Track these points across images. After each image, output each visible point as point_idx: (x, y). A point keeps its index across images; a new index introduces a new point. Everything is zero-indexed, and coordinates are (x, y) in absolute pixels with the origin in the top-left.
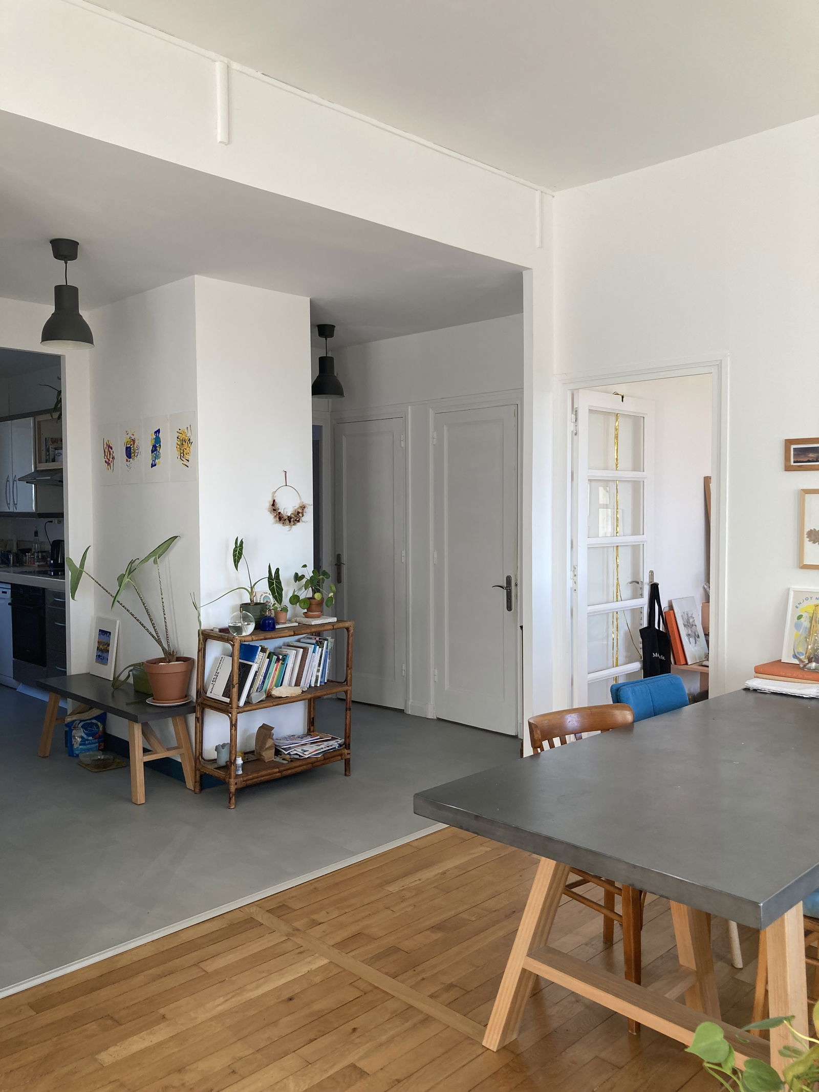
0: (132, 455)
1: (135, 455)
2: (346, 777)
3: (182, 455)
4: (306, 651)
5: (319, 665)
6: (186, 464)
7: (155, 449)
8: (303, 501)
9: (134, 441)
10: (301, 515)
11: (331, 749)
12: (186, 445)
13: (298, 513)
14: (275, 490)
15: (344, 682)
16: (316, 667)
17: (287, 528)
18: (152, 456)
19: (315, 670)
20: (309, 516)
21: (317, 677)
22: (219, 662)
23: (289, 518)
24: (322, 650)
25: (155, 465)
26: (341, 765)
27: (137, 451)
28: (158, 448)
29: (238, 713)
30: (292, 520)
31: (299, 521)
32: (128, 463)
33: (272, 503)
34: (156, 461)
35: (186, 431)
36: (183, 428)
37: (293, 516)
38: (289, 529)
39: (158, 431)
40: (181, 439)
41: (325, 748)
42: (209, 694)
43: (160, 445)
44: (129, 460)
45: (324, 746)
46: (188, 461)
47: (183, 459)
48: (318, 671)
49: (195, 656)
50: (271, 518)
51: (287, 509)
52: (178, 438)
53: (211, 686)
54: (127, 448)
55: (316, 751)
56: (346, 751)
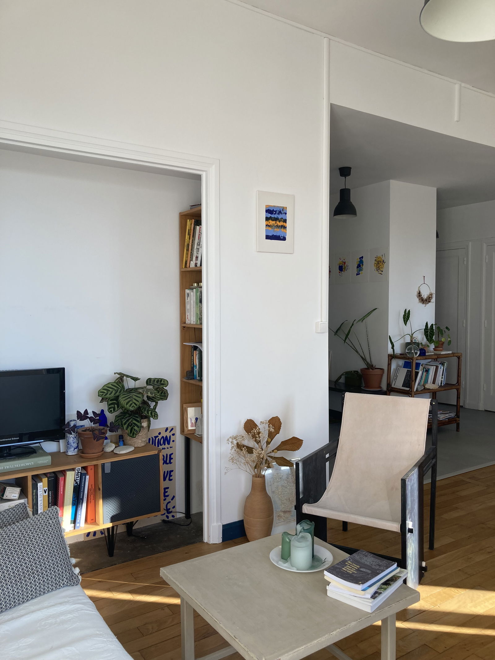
0: (344, 270)
1: (345, 270)
2: (457, 432)
3: (378, 268)
4: (437, 367)
5: (443, 375)
6: (381, 273)
7: (359, 266)
8: (431, 291)
9: (345, 263)
10: (431, 298)
11: (451, 417)
12: (381, 264)
13: (430, 297)
14: (419, 286)
15: (456, 384)
16: (441, 376)
17: (424, 305)
18: (357, 270)
19: (440, 377)
20: (433, 300)
21: (442, 381)
22: (397, 370)
23: (426, 300)
24: (444, 368)
25: (360, 274)
26: (455, 425)
27: (347, 268)
28: (361, 266)
29: (415, 394)
30: (427, 301)
31: (430, 302)
32: (340, 274)
33: (419, 292)
34: (360, 272)
35: (381, 257)
36: (379, 255)
37: (427, 299)
38: (425, 306)
39: (362, 257)
40: (378, 261)
41: (448, 416)
42: (393, 386)
43: (363, 264)
44: (341, 272)
45: (447, 416)
46: (382, 271)
47: (379, 270)
48: (442, 378)
49: (386, 368)
50: (417, 300)
51: (425, 295)
52: (375, 260)
53: (394, 382)
54: (340, 267)
55: (445, 417)
56: (458, 419)
